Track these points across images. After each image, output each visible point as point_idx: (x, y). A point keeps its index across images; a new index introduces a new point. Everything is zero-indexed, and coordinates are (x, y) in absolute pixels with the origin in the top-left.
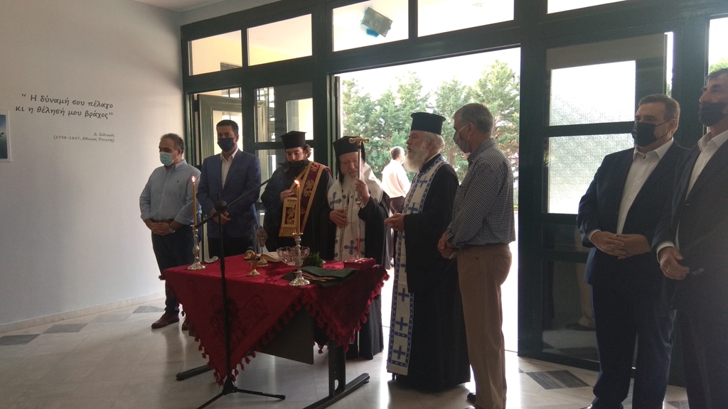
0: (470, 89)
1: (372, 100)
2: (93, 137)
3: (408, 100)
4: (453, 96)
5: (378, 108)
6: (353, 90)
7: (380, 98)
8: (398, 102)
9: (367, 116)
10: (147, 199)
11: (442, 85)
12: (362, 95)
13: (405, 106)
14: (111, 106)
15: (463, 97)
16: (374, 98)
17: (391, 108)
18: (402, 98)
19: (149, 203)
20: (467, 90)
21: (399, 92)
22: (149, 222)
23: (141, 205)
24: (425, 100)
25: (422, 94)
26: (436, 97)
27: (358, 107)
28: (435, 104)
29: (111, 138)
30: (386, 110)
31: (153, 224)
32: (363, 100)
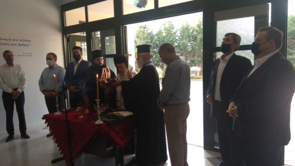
0: (194, 28)
1: (154, 34)
2: (22, 55)
3: (168, 33)
4: (187, 32)
5: (156, 37)
6: (146, 30)
7: (156, 33)
8: (164, 34)
9: (152, 41)
10: (42, 82)
11: (182, 27)
12: (149, 32)
13: (167, 36)
14: (30, 41)
15: (191, 32)
16: (155, 33)
17: (161, 37)
18: (166, 33)
19: (43, 83)
20: (192, 29)
21: (164, 30)
22: (43, 91)
23: (39, 84)
24: (175, 33)
25: (174, 31)
26: (180, 32)
27: (147, 37)
28: (179, 35)
29: (30, 55)
30: (159, 38)
31: (45, 92)
32: (150, 34)
